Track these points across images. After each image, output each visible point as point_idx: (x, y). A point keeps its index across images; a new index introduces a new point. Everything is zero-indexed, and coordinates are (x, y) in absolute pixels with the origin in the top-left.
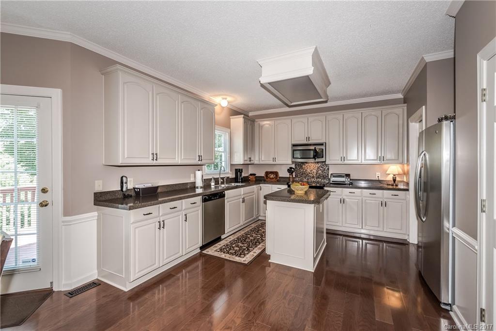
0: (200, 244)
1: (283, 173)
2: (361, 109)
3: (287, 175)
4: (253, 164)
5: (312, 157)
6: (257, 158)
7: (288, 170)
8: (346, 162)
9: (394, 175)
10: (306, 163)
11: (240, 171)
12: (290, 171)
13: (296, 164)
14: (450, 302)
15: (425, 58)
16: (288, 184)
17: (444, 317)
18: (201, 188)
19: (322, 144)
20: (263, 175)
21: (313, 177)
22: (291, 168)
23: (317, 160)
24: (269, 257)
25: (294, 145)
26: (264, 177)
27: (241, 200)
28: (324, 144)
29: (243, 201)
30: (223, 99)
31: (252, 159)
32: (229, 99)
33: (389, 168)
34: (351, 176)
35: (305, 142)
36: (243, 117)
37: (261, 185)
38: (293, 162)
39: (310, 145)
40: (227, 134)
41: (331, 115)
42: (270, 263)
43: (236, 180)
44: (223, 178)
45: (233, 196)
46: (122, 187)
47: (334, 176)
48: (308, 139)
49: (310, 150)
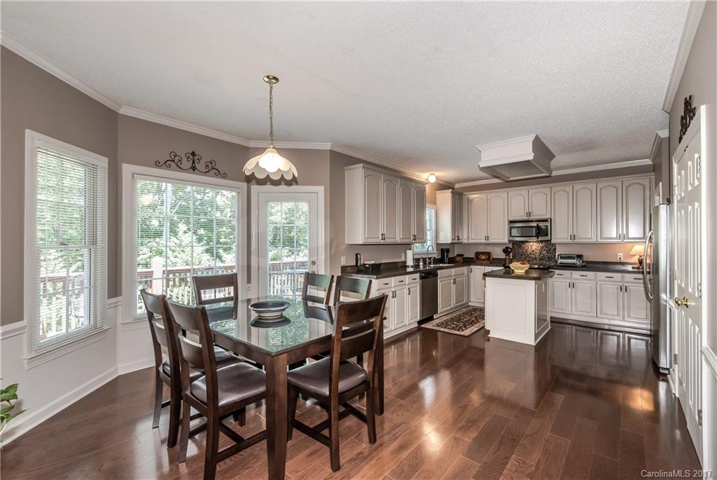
0: (418, 318)
1: (498, 253)
2: (595, 180)
3: (503, 256)
4: (461, 243)
5: (534, 235)
6: (465, 237)
7: (504, 250)
8: (576, 241)
9: (640, 256)
10: (527, 242)
11: (448, 251)
12: (506, 251)
13: (514, 243)
14: (668, 367)
15: (659, 134)
16: (504, 266)
17: (663, 380)
18: (412, 267)
19: (547, 221)
20: (472, 256)
21: (536, 259)
22: (507, 248)
23: (540, 239)
24: (488, 332)
25: (511, 222)
26: (473, 258)
27: (452, 281)
28: (549, 220)
29: (454, 283)
30: (431, 174)
31: (460, 238)
32: (437, 174)
33: (632, 248)
34: (584, 257)
35: (525, 218)
36: (452, 192)
37: (471, 267)
38: (510, 241)
39: (532, 221)
40: (433, 210)
41: (557, 187)
42: (490, 337)
43: (441, 261)
44: (430, 258)
45: (446, 276)
46: (357, 263)
47: (562, 258)
48: (529, 214)
49: (532, 227)
